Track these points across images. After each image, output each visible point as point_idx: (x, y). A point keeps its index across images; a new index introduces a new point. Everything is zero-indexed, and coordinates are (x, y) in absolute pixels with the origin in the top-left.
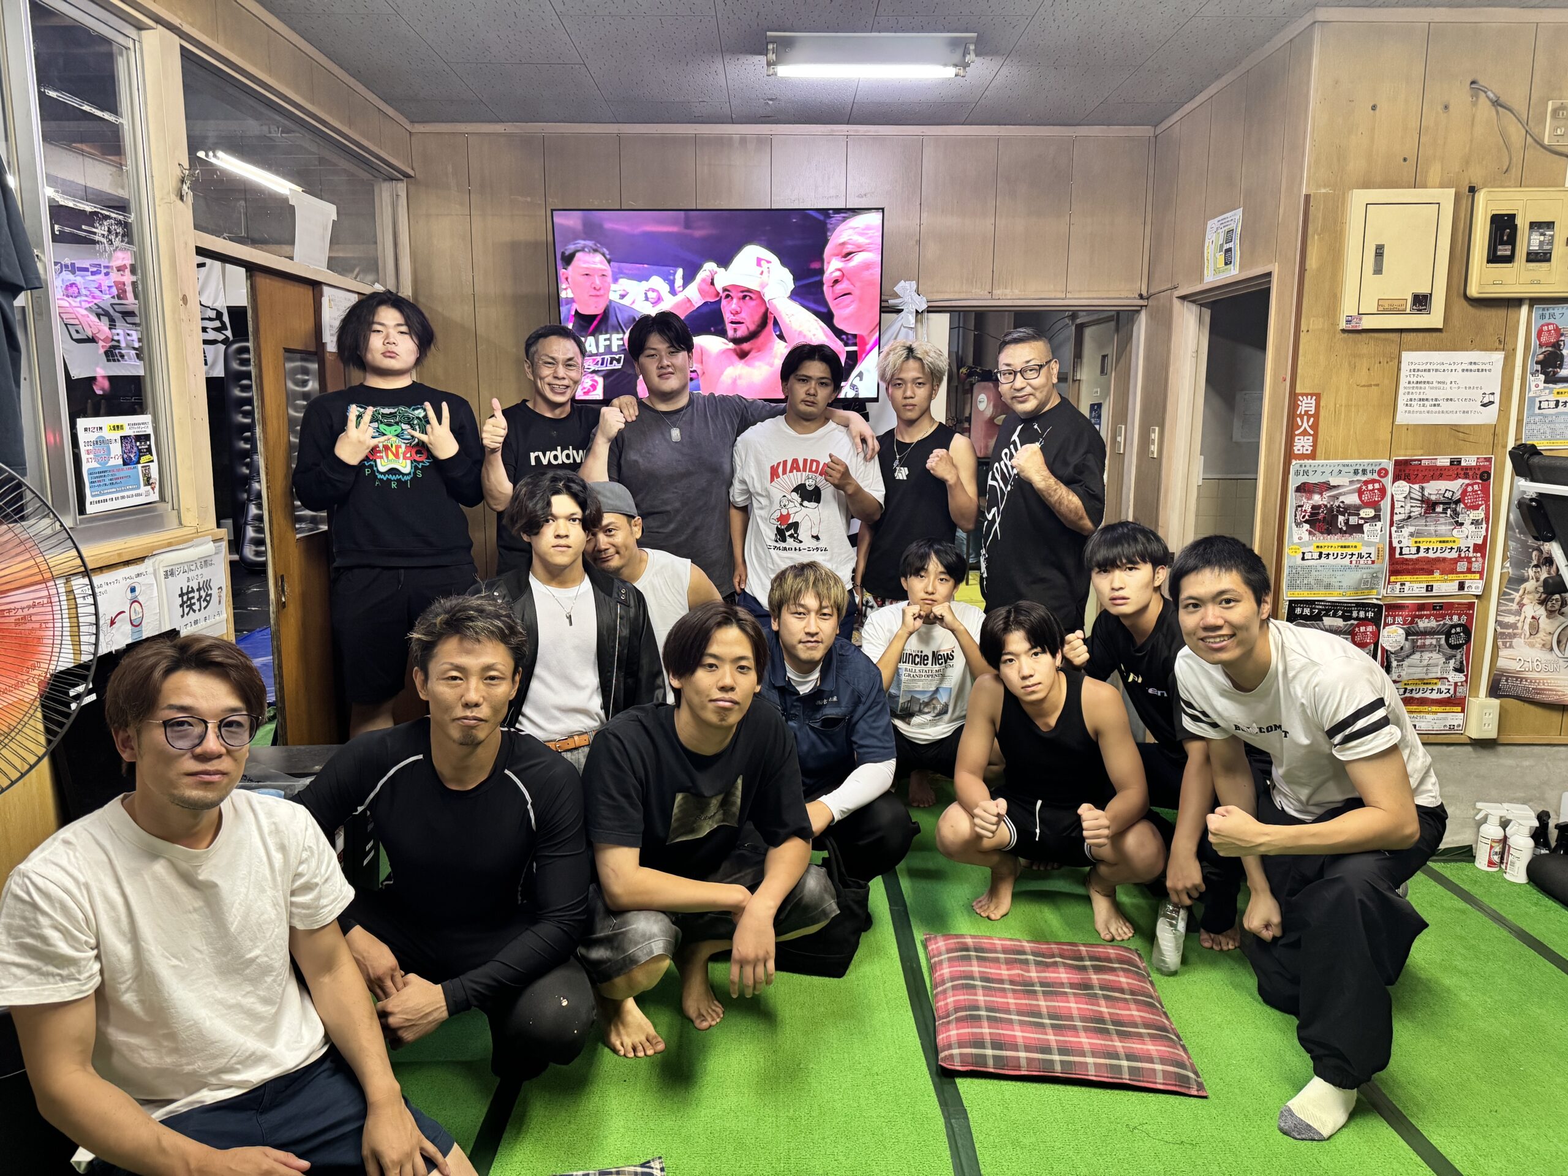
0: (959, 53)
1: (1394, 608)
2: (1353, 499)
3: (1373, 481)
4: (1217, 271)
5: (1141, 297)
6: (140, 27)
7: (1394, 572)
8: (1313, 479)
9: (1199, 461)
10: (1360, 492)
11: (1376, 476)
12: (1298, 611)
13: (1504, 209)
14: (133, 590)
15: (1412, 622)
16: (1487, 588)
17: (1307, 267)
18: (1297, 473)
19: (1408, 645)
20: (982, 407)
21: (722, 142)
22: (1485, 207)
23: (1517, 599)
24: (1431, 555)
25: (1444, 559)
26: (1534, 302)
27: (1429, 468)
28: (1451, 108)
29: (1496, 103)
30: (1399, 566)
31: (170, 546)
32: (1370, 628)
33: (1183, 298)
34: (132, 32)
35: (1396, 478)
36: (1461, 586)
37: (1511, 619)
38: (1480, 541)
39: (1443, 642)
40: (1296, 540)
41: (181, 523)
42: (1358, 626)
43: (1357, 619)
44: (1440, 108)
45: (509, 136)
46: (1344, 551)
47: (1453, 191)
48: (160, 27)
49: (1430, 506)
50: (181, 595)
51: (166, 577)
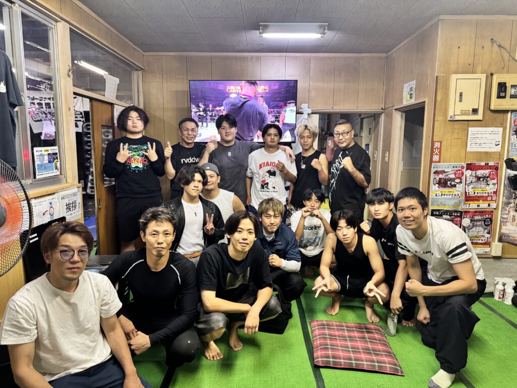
0: (322, 30)
1: (466, 212)
2: (452, 176)
3: (459, 170)
4: (407, 101)
5: (382, 109)
6: (57, 21)
7: (466, 200)
8: (439, 169)
9: (401, 163)
10: (455, 174)
11: (460, 169)
12: (434, 213)
13: (502, 81)
14: (51, 204)
15: (473, 217)
16: (498, 205)
17: (437, 99)
18: (434, 168)
19: (471, 225)
20: (330, 145)
21: (244, 59)
22: (496, 80)
23: (508, 210)
24: (479, 195)
25: (483, 196)
26: (512, 111)
27: (478, 166)
28: (485, 47)
29: (499, 46)
30: (468, 198)
31: (63, 189)
32: (459, 219)
33: (396, 109)
34: (54, 23)
35: (467, 169)
36: (489, 205)
37: (505, 216)
38: (495, 190)
39: (483, 224)
40: (434, 189)
41: (67, 182)
42: (455, 218)
43: (454, 216)
44: (481, 48)
45: (175, 56)
46: (450, 193)
47: (485, 75)
48: (63, 21)
49: (478, 178)
50: (67, 205)
51: (62, 199)
